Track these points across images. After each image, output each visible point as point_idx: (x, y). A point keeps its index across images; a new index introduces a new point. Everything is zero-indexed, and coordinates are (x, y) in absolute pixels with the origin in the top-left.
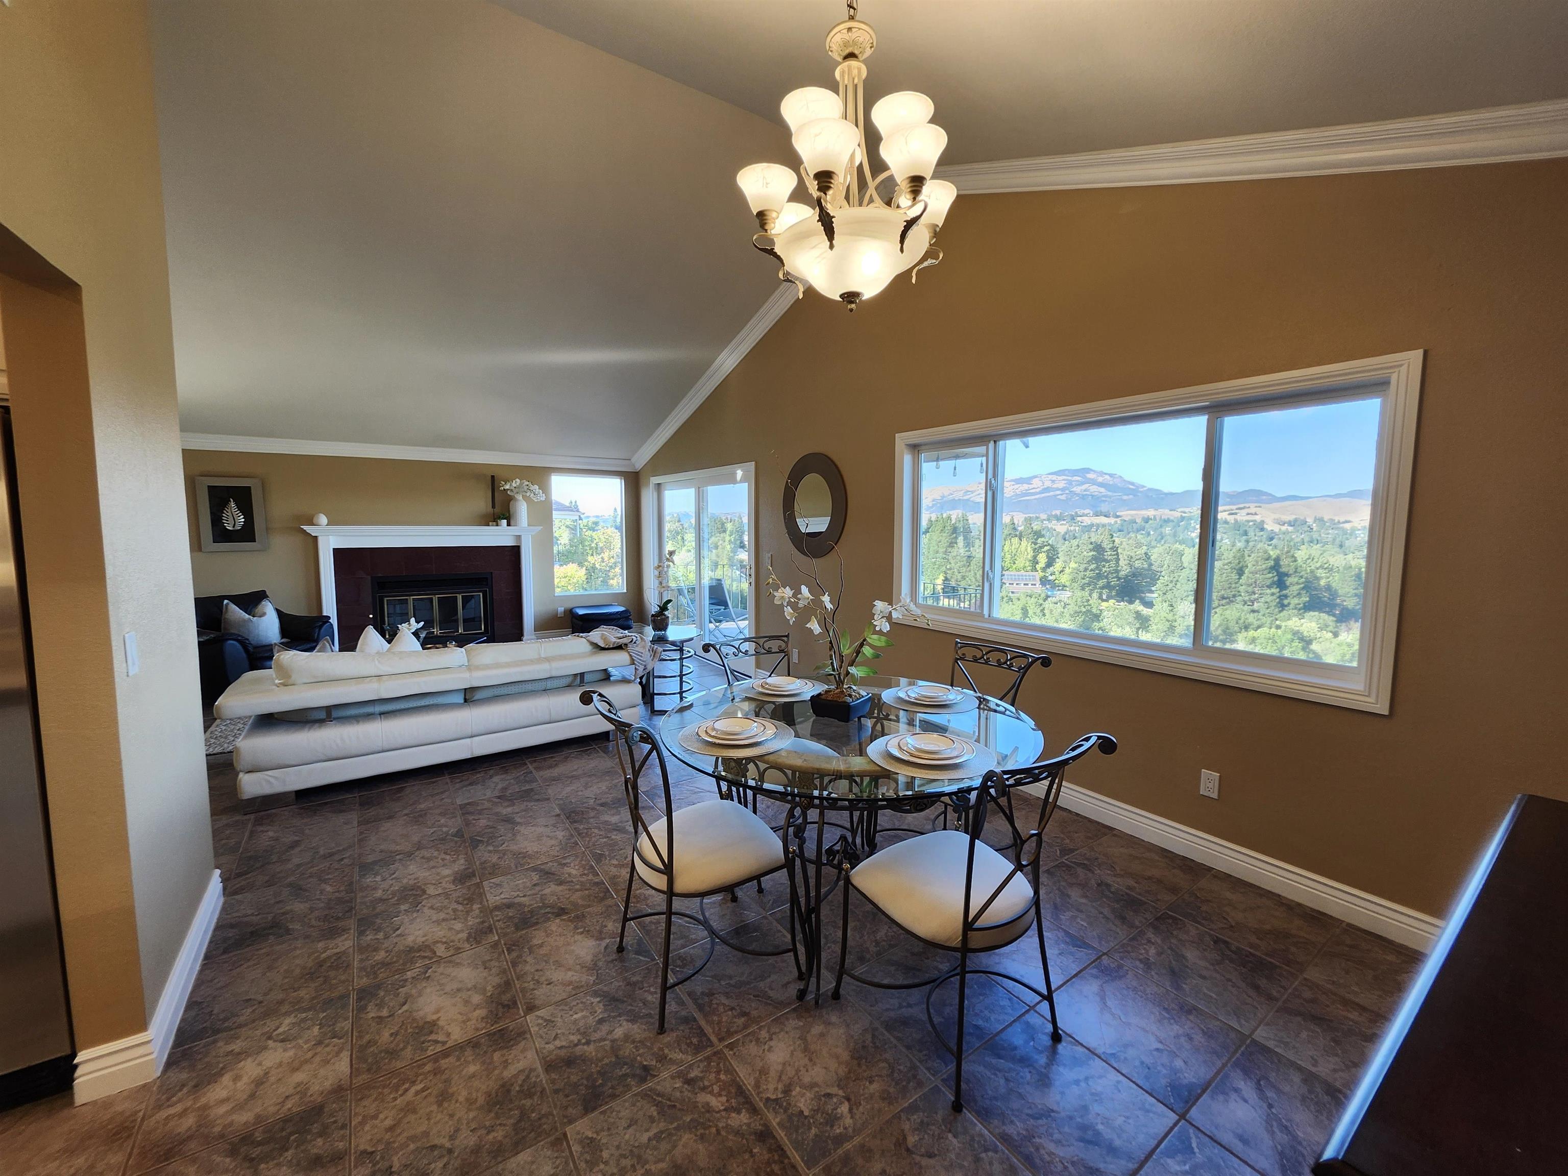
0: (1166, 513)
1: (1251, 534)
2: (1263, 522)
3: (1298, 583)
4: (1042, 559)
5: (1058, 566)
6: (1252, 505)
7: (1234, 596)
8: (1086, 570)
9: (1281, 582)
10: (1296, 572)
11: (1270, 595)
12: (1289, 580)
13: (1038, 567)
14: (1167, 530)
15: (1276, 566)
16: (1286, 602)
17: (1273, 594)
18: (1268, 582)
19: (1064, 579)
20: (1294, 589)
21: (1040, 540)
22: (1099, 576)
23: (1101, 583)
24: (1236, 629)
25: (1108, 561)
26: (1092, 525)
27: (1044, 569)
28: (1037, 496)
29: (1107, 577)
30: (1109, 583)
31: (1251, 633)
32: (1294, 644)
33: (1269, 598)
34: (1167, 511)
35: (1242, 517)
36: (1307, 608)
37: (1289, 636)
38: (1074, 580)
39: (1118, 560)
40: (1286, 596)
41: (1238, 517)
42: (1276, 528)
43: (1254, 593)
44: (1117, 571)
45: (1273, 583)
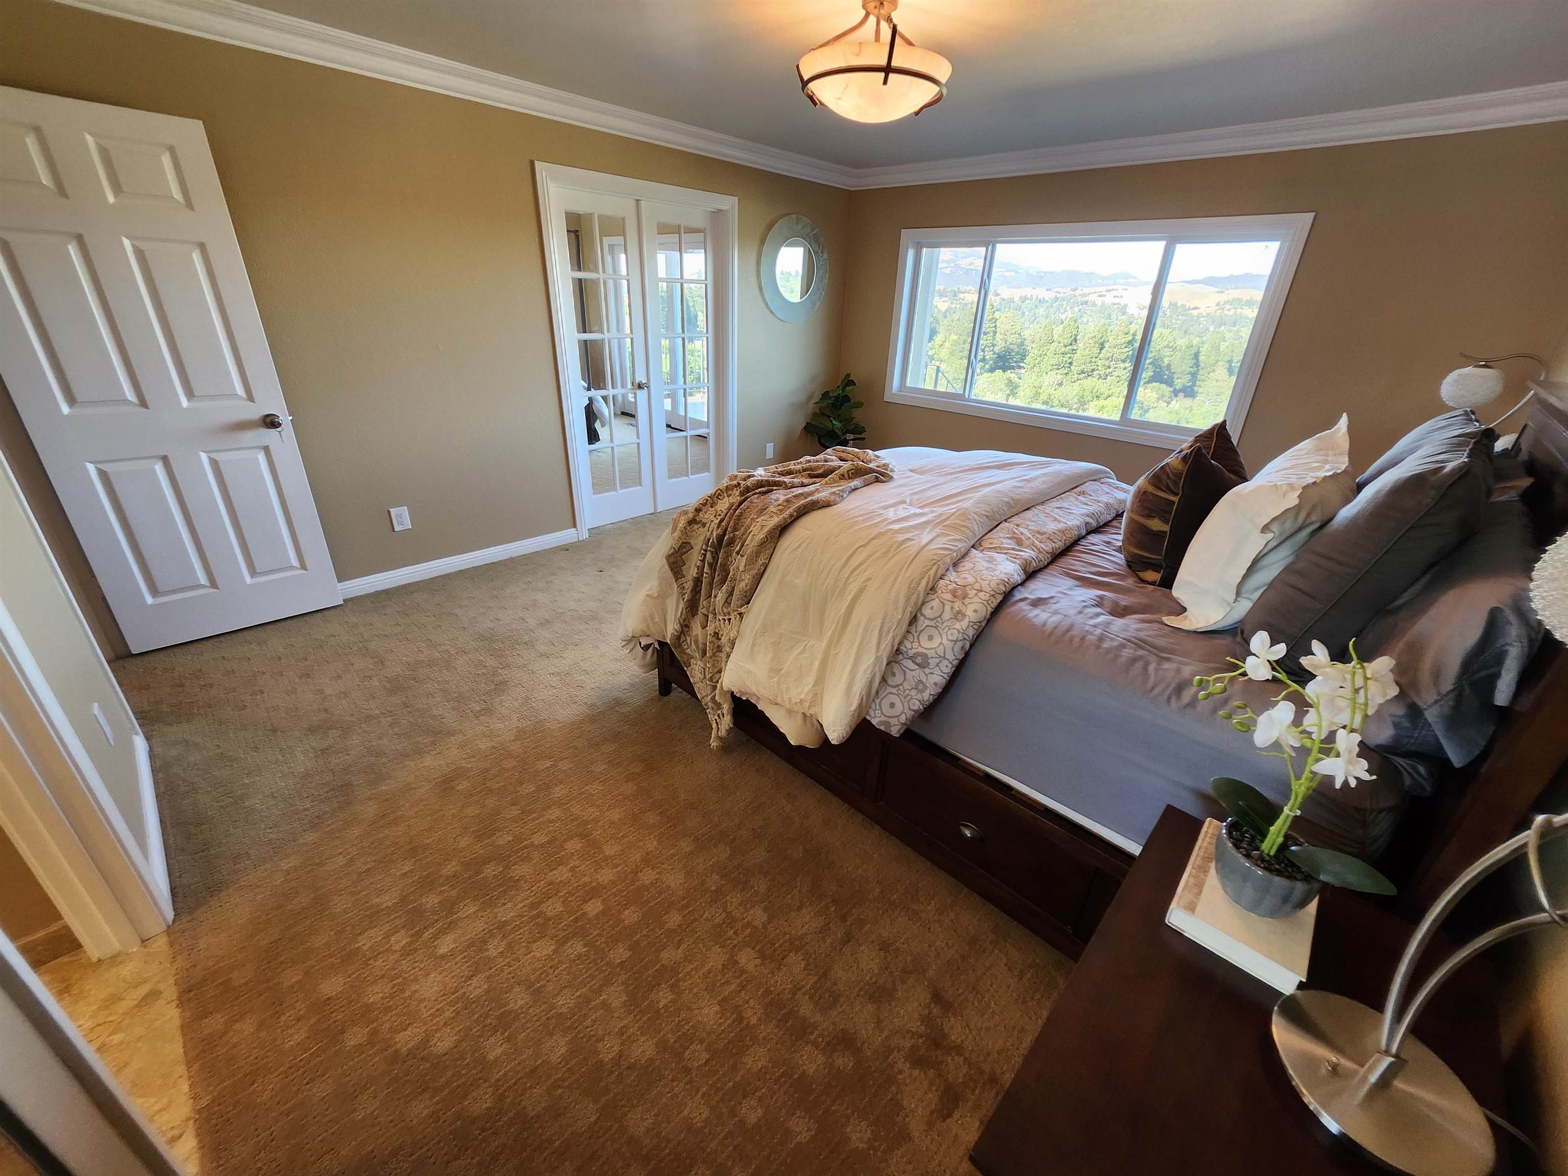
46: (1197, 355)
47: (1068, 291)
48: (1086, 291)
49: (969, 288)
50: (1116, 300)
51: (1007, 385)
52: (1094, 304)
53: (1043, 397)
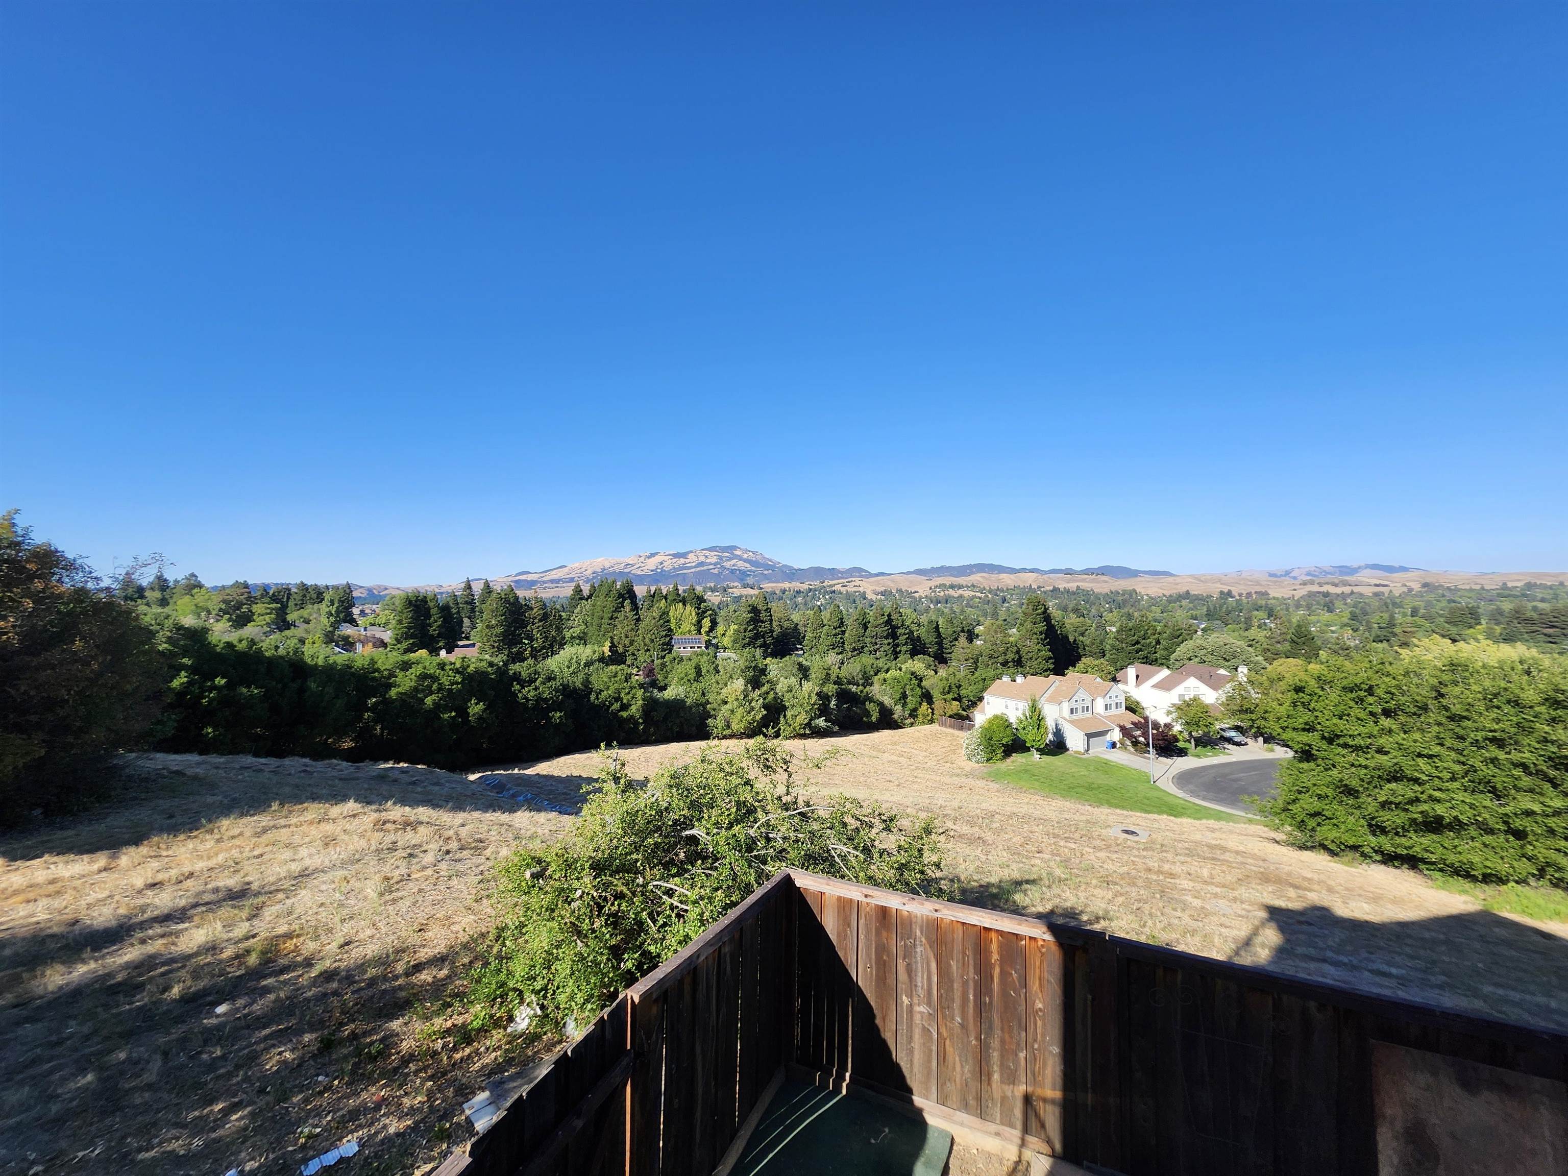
0: (796, 585)
1: (858, 602)
2: (865, 593)
3: (905, 634)
4: (706, 623)
5: (720, 629)
6: (857, 579)
7: (863, 648)
8: (745, 630)
9: (893, 635)
10: (902, 625)
11: (886, 645)
12: (900, 631)
13: (702, 631)
14: (799, 599)
15: (889, 621)
16: (898, 649)
17: (889, 644)
18: (885, 634)
19: (726, 641)
20: (902, 639)
21: (703, 605)
22: (757, 636)
23: (759, 642)
24: (872, 673)
25: (763, 622)
26: (741, 597)
27: (708, 633)
28: (693, 570)
29: (763, 637)
30: (765, 642)
31: (883, 676)
32: (912, 682)
33: (887, 647)
34: (798, 584)
35: (851, 589)
36: (914, 653)
37: (909, 676)
38: (735, 641)
39: (771, 620)
40: (898, 645)
41: (849, 590)
42: (874, 597)
43: (876, 644)
44: (772, 631)
45: (888, 635)
46: (937, 627)
47: (817, 583)
48: (831, 582)
49: (736, 584)
50: (856, 589)
51: (799, 669)
52: (840, 593)
53: (833, 677)
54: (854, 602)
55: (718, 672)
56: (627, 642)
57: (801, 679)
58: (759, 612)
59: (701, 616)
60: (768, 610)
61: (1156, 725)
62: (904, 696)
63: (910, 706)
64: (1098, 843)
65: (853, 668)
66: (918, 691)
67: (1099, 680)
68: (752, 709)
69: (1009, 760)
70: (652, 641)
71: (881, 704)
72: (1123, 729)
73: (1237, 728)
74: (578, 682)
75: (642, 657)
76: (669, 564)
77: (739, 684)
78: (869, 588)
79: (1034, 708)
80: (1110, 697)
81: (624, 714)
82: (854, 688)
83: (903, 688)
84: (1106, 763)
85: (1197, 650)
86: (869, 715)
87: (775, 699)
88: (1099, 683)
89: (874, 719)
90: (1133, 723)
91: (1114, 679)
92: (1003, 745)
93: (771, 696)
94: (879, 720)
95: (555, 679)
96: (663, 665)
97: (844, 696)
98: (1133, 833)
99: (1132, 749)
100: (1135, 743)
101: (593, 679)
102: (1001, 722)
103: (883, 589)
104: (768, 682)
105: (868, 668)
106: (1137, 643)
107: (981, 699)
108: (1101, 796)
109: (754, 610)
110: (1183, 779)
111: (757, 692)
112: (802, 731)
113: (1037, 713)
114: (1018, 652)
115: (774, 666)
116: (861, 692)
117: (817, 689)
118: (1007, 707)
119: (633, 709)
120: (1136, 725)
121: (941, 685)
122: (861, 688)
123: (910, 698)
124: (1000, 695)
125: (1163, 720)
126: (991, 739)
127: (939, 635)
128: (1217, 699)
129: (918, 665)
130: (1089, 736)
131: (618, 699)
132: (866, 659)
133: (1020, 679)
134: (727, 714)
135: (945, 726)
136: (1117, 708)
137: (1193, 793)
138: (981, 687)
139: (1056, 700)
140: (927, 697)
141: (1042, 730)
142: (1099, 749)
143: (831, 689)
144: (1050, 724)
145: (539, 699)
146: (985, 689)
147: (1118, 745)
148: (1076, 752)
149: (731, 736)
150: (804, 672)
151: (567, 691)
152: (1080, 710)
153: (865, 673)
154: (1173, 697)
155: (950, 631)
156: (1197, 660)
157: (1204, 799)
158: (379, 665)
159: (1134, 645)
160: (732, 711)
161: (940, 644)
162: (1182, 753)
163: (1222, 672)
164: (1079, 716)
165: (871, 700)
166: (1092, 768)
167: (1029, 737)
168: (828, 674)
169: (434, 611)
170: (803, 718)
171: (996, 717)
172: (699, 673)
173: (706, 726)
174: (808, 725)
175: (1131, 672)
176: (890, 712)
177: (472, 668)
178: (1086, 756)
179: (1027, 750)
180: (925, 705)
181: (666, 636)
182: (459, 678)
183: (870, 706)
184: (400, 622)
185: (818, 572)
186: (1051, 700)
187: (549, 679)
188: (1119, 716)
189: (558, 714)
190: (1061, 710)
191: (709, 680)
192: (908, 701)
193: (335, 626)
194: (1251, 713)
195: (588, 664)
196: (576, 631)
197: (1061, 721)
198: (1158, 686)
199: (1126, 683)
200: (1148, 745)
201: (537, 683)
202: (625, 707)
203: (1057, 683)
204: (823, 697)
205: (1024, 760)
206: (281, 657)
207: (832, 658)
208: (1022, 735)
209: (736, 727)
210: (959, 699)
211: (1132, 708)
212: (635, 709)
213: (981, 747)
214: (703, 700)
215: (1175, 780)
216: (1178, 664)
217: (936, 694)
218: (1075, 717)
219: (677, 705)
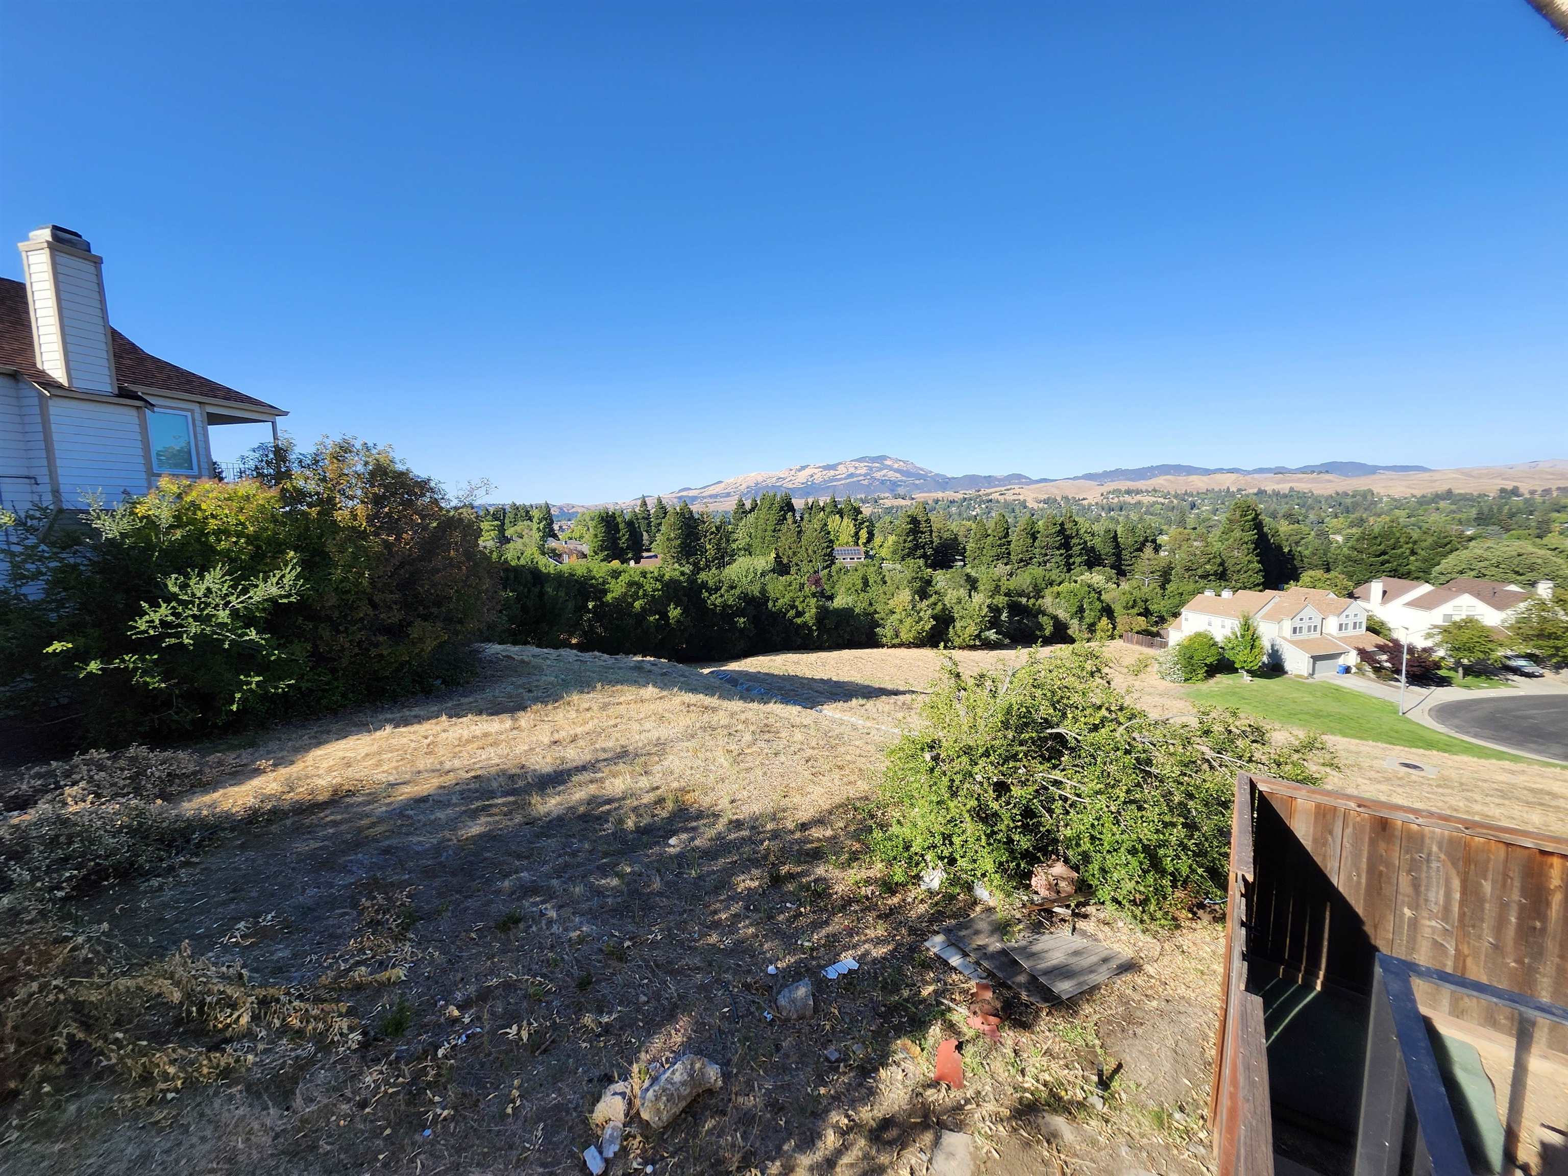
0: (950, 495)
1: (1017, 511)
2: (1025, 501)
3: (1079, 544)
4: (864, 534)
5: (878, 540)
6: (1016, 487)
7: (1031, 558)
8: (905, 541)
9: (1066, 545)
10: (1077, 534)
11: (1057, 556)
12: (1074, 541)
13: (860, 542)
14: (954, 509)
15: (1062, 531)
16: (1071, 561)
17: (1061, 555)
18: (1057, 545)
19: (884, 553)
20: (1076, 550)
21: (859, 517)
22: (917, 547)
23: (919, 552)
24: (1043, 586)
25: (922, 533)
26: (892, 507)
27: (865, 544)
28: (842, 481)
29: (923, 547)
30: (925, 553)
31: (1056, 589)
32: (1090, 596)
33: (1059, 559)
34: (952, 493)
35: (1009, 497)
36: (1091, 565)
37: (1086, 589)
38: (894, 552)
39: (931, 531)
40: (1071, 556)
42: (1035, 506)
43: (1046, 555)
44: (932, 542)
45: (1061, 545)
46: (1115, 537)
47: (973, 491)
48: (988, 491)
49: (887, 495)
50: (1014, 498)
51: (966, 581)
52: (998, 502)
53: (1003, 589)
54: (1013, 511)
55: (885, 582)
56: (790, 553)
57: (970, 591)
58: (919, 522)
59: (858, 528)
60: (928, 521)
61: (1411, 650)
62: (1081, 610)
63: (1087, 621)
64: (1373, 775)
65: (1024, 579)
66: (1098, 606)
67: (1332, 595)
68: (921, 619)
69: (1212, 681)
70: (815, 552)
71: (1055, 618)
72: (1362, 653)
73: (1530, 657)
74: (755, 590)
75: (806, 567)
76: (818, 478)
77: (905, 596)
78: (1031, 497)
79: (1247, 626)
80: (1347, 616)
81: (799, 621)
82: (1024, 600)
83: (1081, 601)
84: (1338, 689)
85: (1475, 562)
86: (1041, 627)
87: (944, 609)
88: (1332, 600)
89: (1047, 633)
90: (1377, 646)
91: (1351, 596)
92: (1206, 665)
93: (939, 606)
94: (1053, 634)
95: (735, 587)
96: (830, 576)
97: (1015, 608)
98: (1415, 767)
99: (1373, 676)
100: (1378, 670)
101: (769, 588)
102: (1205, 641)
103: (1046, 497)
104: (936, 593)
105: (1039, 581)
106: (1384, 553)
107: (1176, 615)
108: (1332, 725)
109: (914, 521)
110: (1445, 712)
111: (926, 603)
112: (972, 643)
113: (1250, 632)
114: (1222, 564)
115: (941, 578)
116: (1034, 605)
117: (988, 601)
118: (1210, 624)
119: (807, 615)
120: (1382, 649)
121: (1124, 599)
122: (1032, 601)
123: (1087, 612)
124: (1203, 610)
125: (1421, 643)
126: (1191, 658)
127: (1117, 546)
128: (1504, 621)
129: (1097, 578)
130: (1316, 659)
131: (793, 607)
132: (1035, 571)
133: (1226, 594)
134: (896, 623)
135: (1132, 642)
136: (1355, 628)
137: (1459, 729)
138: (1176, 600)
139: (1275, 617)
140: (1108, 611)
141: (1256, 651)
142: (1328, 673)
143: (1001, 600)
144: (1266, 644)
145: (725, 606)
146: (1182, 604)
147: (1354, 670)
148: (1297, 676)
149: (901, 645)
150: (972, 584)
151: (747, 598)
152: (1305, 630)
153: (1036, 585)
154: (1437, 616)
155: (1131, 540)
156: (1473, 573)
157: (1476, 736)
158: (594, 573)
159: (1379, 556)
160: (901, 621)
161: (1118, 555)
162: (1444, 682)
163: (1513, 588)
164: (1304, 636)
165: (1044, 614)
166: (1318, 694)
167: (1240, 657)
168: (998, 586)
169: (621, 526)
170: (973, 629)
171: (1198, 635)
172: (866, 583)
173: (875, 634)
174: (978, 636)
175: (1376, 587)
176: (1065, 627)
177: (667, 577)
178: (1310, 680)
179: (1235, 671)
180: (1105, 621)
181: (828, 547)
182: (659, 585)
183: (1043, 620)
184: (596, 536)
185: (972, 480)
186: (1269, 617)
187: (732, 587)
188: (1357, 637)
189: (742, 620)
190: (1280, 628)
191: (875, 591)
192: (1085, 615)
193: (544, 538)
194: (1557, 638)
195: (763, 574)
196: (741, 543)
197: (1279, 641)
198: (1414, 604)
199: (1367, 599)
200: (1398, 672)
201: (722, 591)
202: (799, 614)
203: (1277, 599)
204: (995, 610)
205: (1231, 682)
206: (523, 566)
207: (1001, 569)
208: (1229, 655)
209: (905, 636)
210: (1146, 613)
211: (1375, 628)
212: (809, 616)
213: (1179, 666)
214: (872, 610)
215: (1432, 713)
216: (1443, 579)
217: (1118, 609)
218: (1298, 637)
219: (846, 613)
